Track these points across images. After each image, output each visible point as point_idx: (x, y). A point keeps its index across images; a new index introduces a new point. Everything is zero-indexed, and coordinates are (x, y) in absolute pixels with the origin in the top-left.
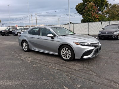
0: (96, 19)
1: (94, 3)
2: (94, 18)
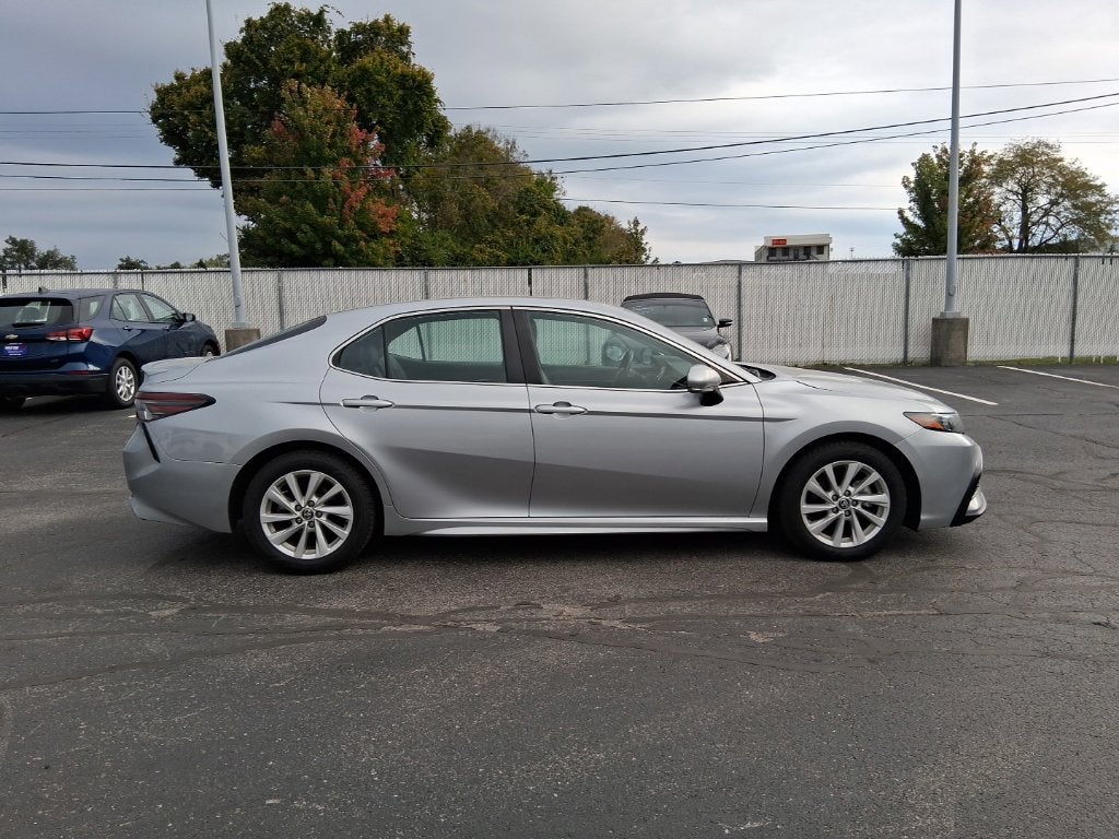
0: (374, 235)
1: (351, 99)
2: (361, 226)
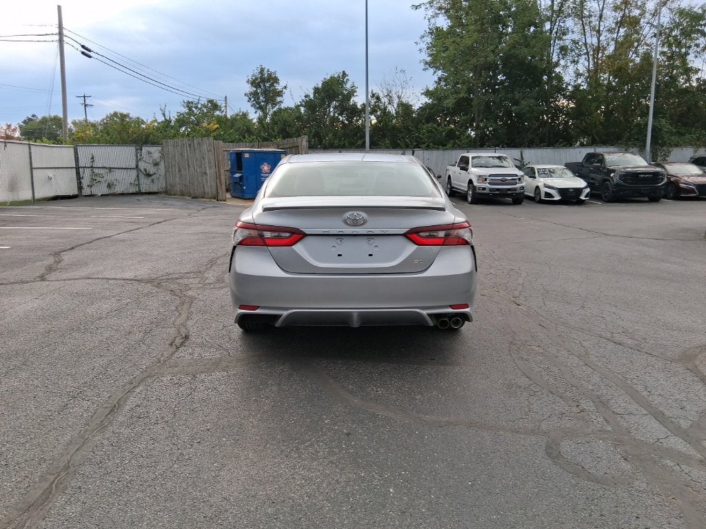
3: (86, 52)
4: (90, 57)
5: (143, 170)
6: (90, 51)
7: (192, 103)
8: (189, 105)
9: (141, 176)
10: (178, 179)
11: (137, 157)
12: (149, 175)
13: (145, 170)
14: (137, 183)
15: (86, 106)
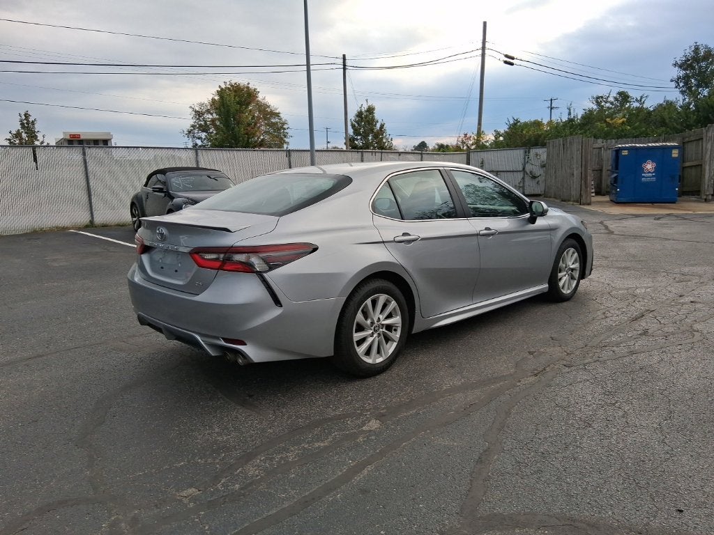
3: (509, 61)
4: (512, 64)
5: (529, 172)
6: (513, 58)
7: (602, 97)
8: (598, 100)
9: (527, 179)
10: (553, 181)
11: (525, 158)
12: (534, 177)
13: (531, 172)
14: (521, 185)
15: (551, 109)
